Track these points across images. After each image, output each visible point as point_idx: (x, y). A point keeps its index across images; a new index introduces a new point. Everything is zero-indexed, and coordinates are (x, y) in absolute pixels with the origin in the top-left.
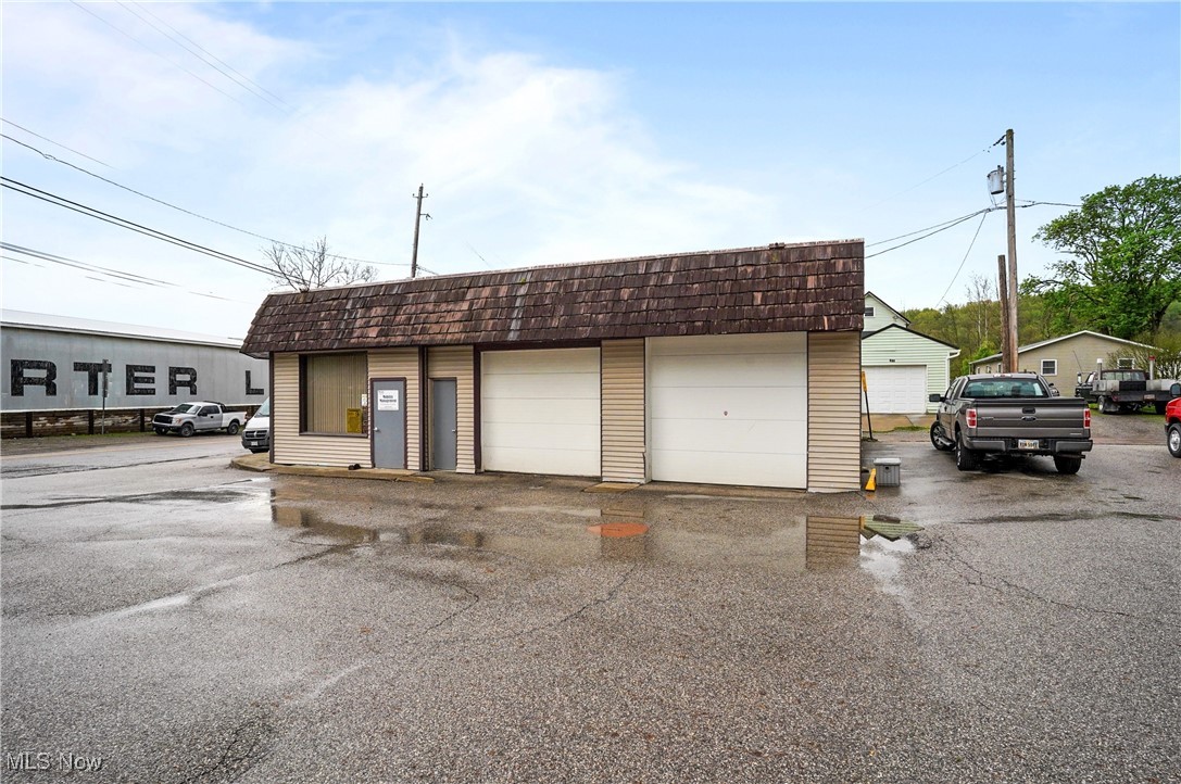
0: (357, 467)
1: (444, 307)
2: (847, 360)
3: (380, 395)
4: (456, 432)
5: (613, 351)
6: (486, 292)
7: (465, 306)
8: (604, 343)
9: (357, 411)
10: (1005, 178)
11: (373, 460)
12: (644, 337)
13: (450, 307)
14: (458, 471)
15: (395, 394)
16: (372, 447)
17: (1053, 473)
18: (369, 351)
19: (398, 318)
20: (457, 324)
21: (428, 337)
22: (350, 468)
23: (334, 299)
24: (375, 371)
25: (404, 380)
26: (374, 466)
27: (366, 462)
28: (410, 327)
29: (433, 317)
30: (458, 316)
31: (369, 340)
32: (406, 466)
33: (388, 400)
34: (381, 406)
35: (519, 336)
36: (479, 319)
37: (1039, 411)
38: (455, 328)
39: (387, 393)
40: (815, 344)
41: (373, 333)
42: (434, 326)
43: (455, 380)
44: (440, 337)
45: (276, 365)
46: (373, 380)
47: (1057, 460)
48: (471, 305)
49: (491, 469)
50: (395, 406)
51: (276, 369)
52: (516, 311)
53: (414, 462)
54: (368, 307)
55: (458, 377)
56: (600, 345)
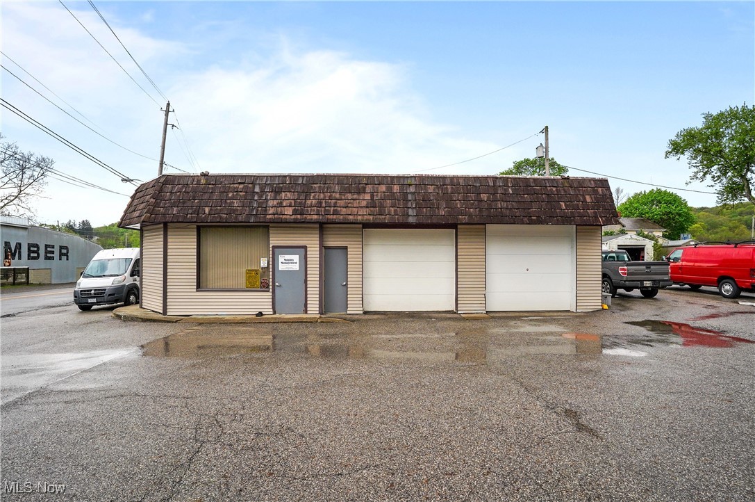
0: (260, 314)
1: (349, 196)
2: (595, 241)
3: (281, 259)
4: (347, 285)
5: (464, 232)
6: (383, 188)
7: (368, 197)
8: (459, 226)
9: (256, 271)
10: (544, 150)
11: (274, 308)
12: (485, 224)
13: (355, 197)
14: (348, 312)
15: (296, 258)
16: (273, 299)
17: (642, 298)
18: (271, 225)
19: (309, 202)
20: (365, 210)
21: (341, 217)
22: (257, 315)
23: (240, 183)
24: (275, 240)
25: (305, 247)
26: (275, 313)
27: (267, 310)
28: (323, 209)
29: (341, 203)
30: (364, 203)
31: (284, 217)
32: (306, 311)
33: (289, 263)
34: (281, 267)
35: (417, 220)
36: (381, 206)
37: (652, 267)
38: (364, 211)
39: (287, 257)
40: (580, 232)
41: (289, 211)
42: (344, 209)
43: (346, 248)
44: (351, 217)
45: (169, 233)
46: (274, 247)
47: (642, 292)
48: (372, 196)
49: (369, 310)
50: (296, 267)
51: (169, 237)
52: (410, 203)
53: (314, 308)
54: (277, 192)
55: (349, 246)
56: (456, 228)
